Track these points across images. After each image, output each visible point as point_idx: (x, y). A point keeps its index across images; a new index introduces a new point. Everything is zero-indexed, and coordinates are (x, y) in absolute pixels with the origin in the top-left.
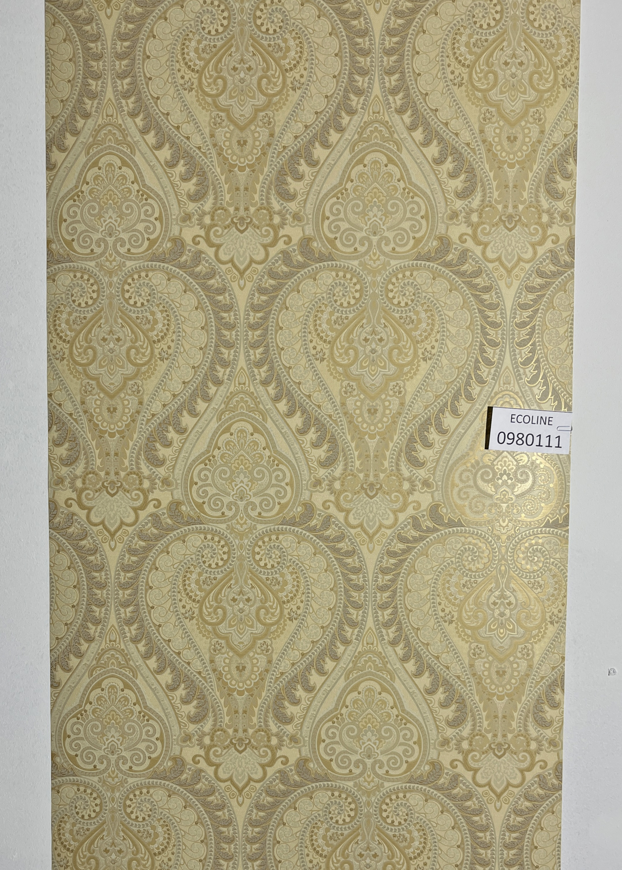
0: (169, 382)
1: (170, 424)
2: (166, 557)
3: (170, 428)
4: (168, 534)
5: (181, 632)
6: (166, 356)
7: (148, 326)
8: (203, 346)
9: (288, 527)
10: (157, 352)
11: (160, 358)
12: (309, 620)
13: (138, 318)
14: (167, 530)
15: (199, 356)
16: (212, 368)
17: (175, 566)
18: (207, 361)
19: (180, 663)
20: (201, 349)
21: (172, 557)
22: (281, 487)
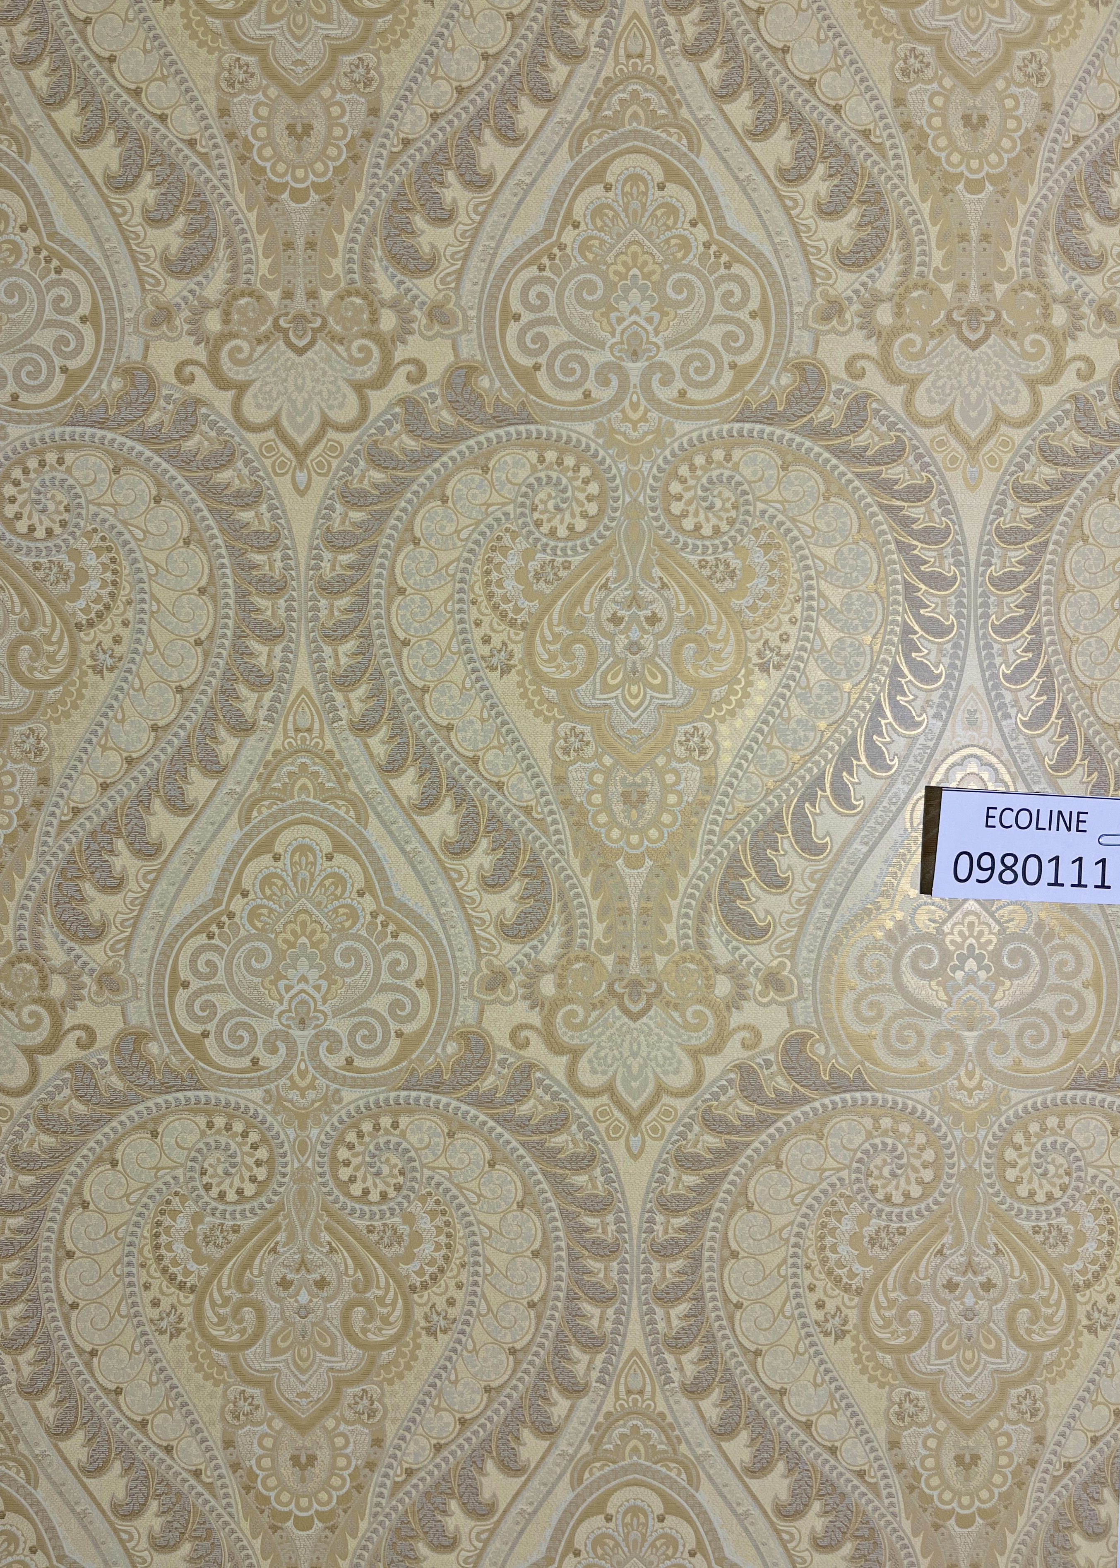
0: (114, 726)
1: (119, 834)
2: (110, 1175)
3: (120, 845)
4: (113, 1115)
5: (148, 1368)
6: (109, 661)
7: (64, 587)
8: (203, 636)
9: (424, 1095)
10: (85, 651)
11: (93, 668)
12: (478, 1332)
13: (37, 567)
14: (111, 1104)
15: (194, 660)
16: (227, 692)
17: (133, 1199)
18: (213, 674)
19: (146, 1448)
20: (198, 643)
21: (125, 1174)
22: (405, 991)
